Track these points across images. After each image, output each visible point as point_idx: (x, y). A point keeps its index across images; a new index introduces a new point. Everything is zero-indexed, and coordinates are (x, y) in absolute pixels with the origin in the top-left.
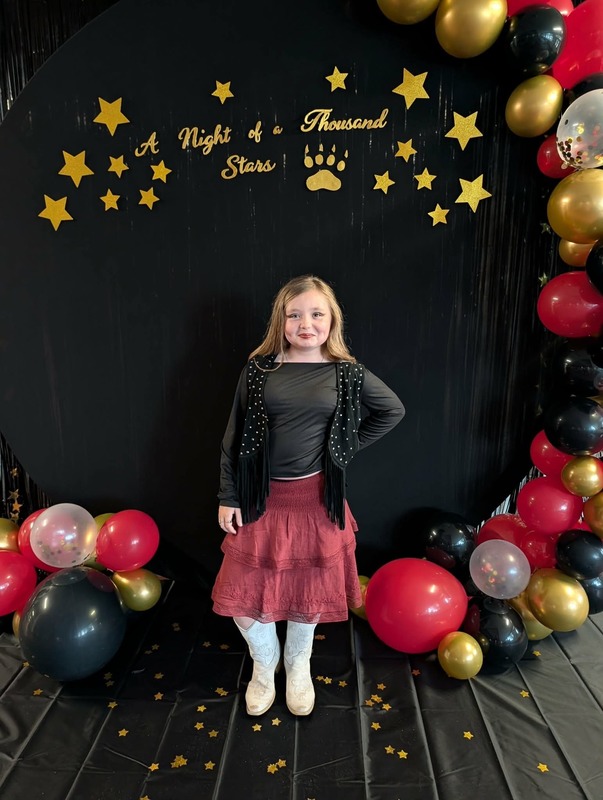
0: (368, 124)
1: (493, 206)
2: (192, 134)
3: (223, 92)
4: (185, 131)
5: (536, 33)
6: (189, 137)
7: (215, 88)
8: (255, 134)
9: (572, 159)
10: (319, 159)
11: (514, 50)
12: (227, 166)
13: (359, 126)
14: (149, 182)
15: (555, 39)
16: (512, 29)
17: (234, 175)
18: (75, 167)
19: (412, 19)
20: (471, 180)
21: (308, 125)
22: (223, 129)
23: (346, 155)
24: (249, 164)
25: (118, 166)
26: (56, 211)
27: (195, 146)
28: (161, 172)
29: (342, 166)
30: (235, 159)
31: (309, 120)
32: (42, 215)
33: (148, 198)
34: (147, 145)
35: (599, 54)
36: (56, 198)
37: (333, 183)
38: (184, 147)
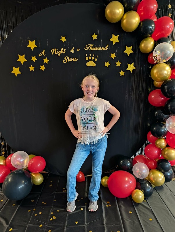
0: (103, 49)
1: (136, 71)
3: (63, 39)
5: (147, 26)
6: (54, 51)
7: (61, 38)
8: (72, 51)
9: (157, 61)
10: (90, 58)
11: (142, 30)
12: (65, 59)
13: (101, 49)
14: (42, 63)
15: (152, 28)
16: (141, 25)
17: (66, 62)
18: (22, 59)
19: (115, 21)
20: (131, 64)
21: (87, 48)
22: (63, 49)
23: (97, 57)
24: (70, 59)
25: (34, 59)
26: (16, 71)
27: (56, 54)
28: (46, 61)
29: (96, 60)
30: (67, 57)
31: (87, 47)
32: (12, 72)
33: (42, 68)
34: (42, 53)
35: (164, 32)
36: (16, 67)
37: (93, 64)
38: (52, 54)
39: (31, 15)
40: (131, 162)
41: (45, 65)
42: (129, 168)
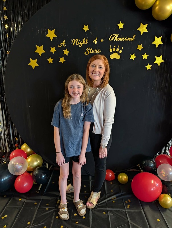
0: (129, 39)
2: (76, 41)
3: (86, 28)
4: (74, 40)
6: (75, 41)
7: (84, 27)
8: (95, 41)
10: (114, 50)
12: (86, 51)
13: (127, 40)
14: (62, 55)
17: (88, 54)
18: (40, 50)
19: (146, 8)
20: (159, 57)
21: (111, 39)
22: (86, 39)
23: (122, 48)
24: (93, 50)
25: (53, 50)
26: (33, 63)
27: (77, 44)
28: (66, 52)
29: (121, 52)
30: (89, 49)
31: (111, 37)
32: (29, 64)
33: (62, 60)
34: (62, 44)
36: (34, 59)
37: (118, 57)
38: (73, 45)
39: (48, 3)
40: (154, 163)
41: (65, 57)
42: (152, 169)
